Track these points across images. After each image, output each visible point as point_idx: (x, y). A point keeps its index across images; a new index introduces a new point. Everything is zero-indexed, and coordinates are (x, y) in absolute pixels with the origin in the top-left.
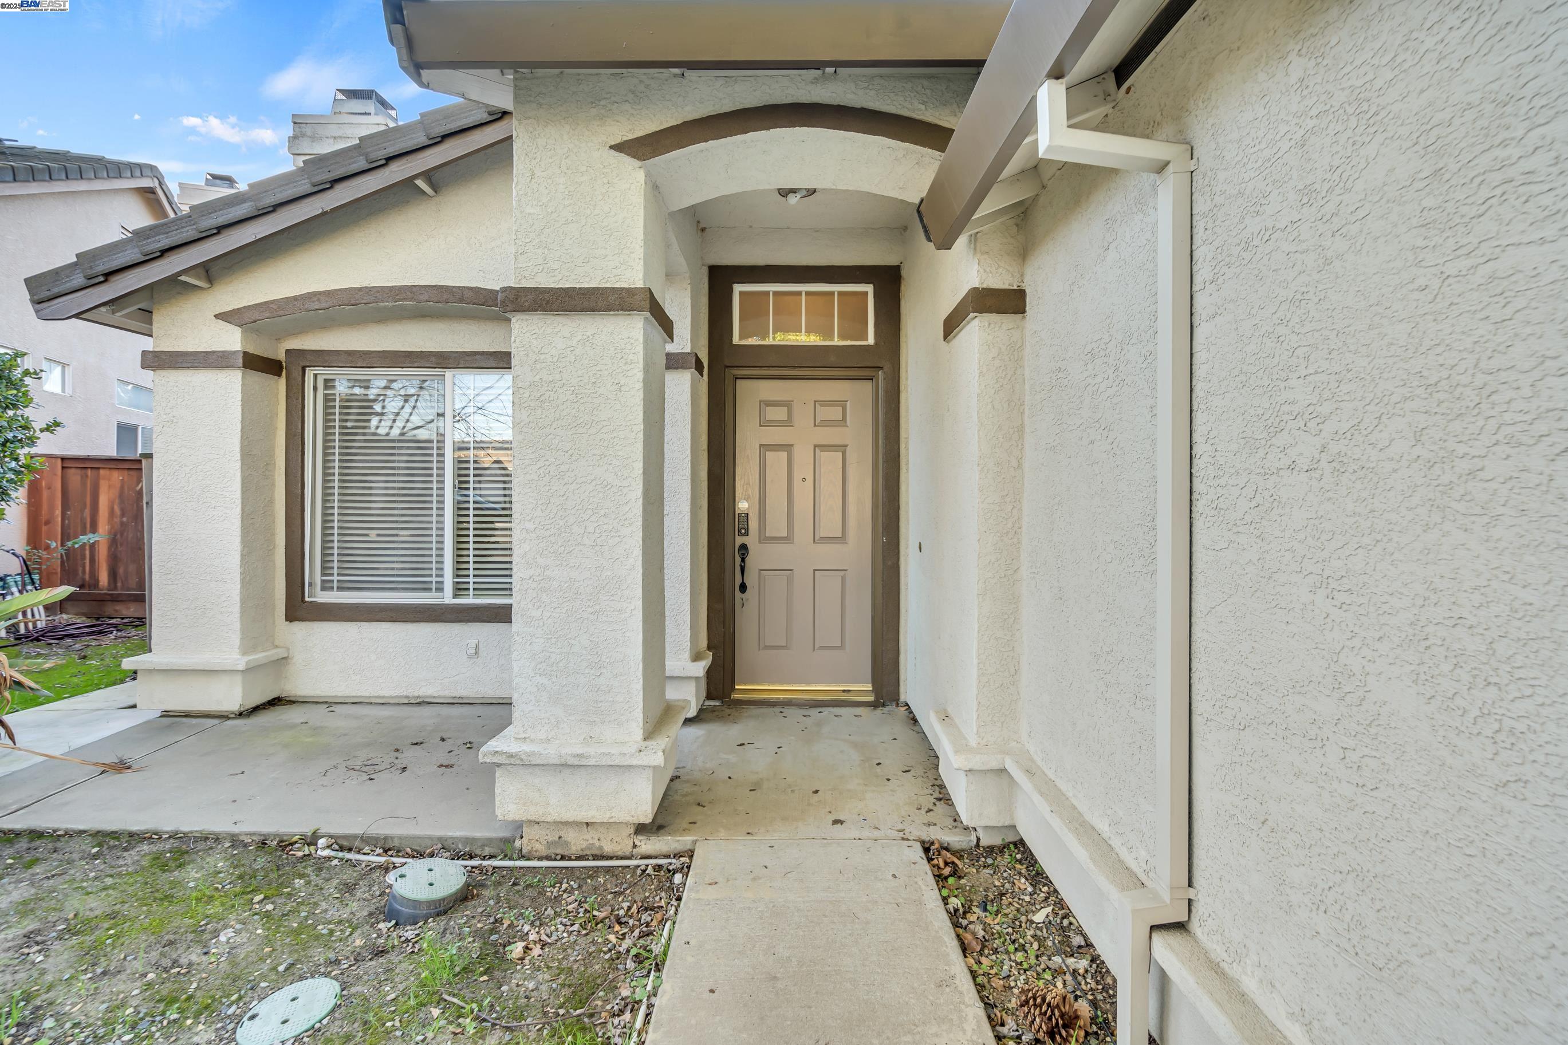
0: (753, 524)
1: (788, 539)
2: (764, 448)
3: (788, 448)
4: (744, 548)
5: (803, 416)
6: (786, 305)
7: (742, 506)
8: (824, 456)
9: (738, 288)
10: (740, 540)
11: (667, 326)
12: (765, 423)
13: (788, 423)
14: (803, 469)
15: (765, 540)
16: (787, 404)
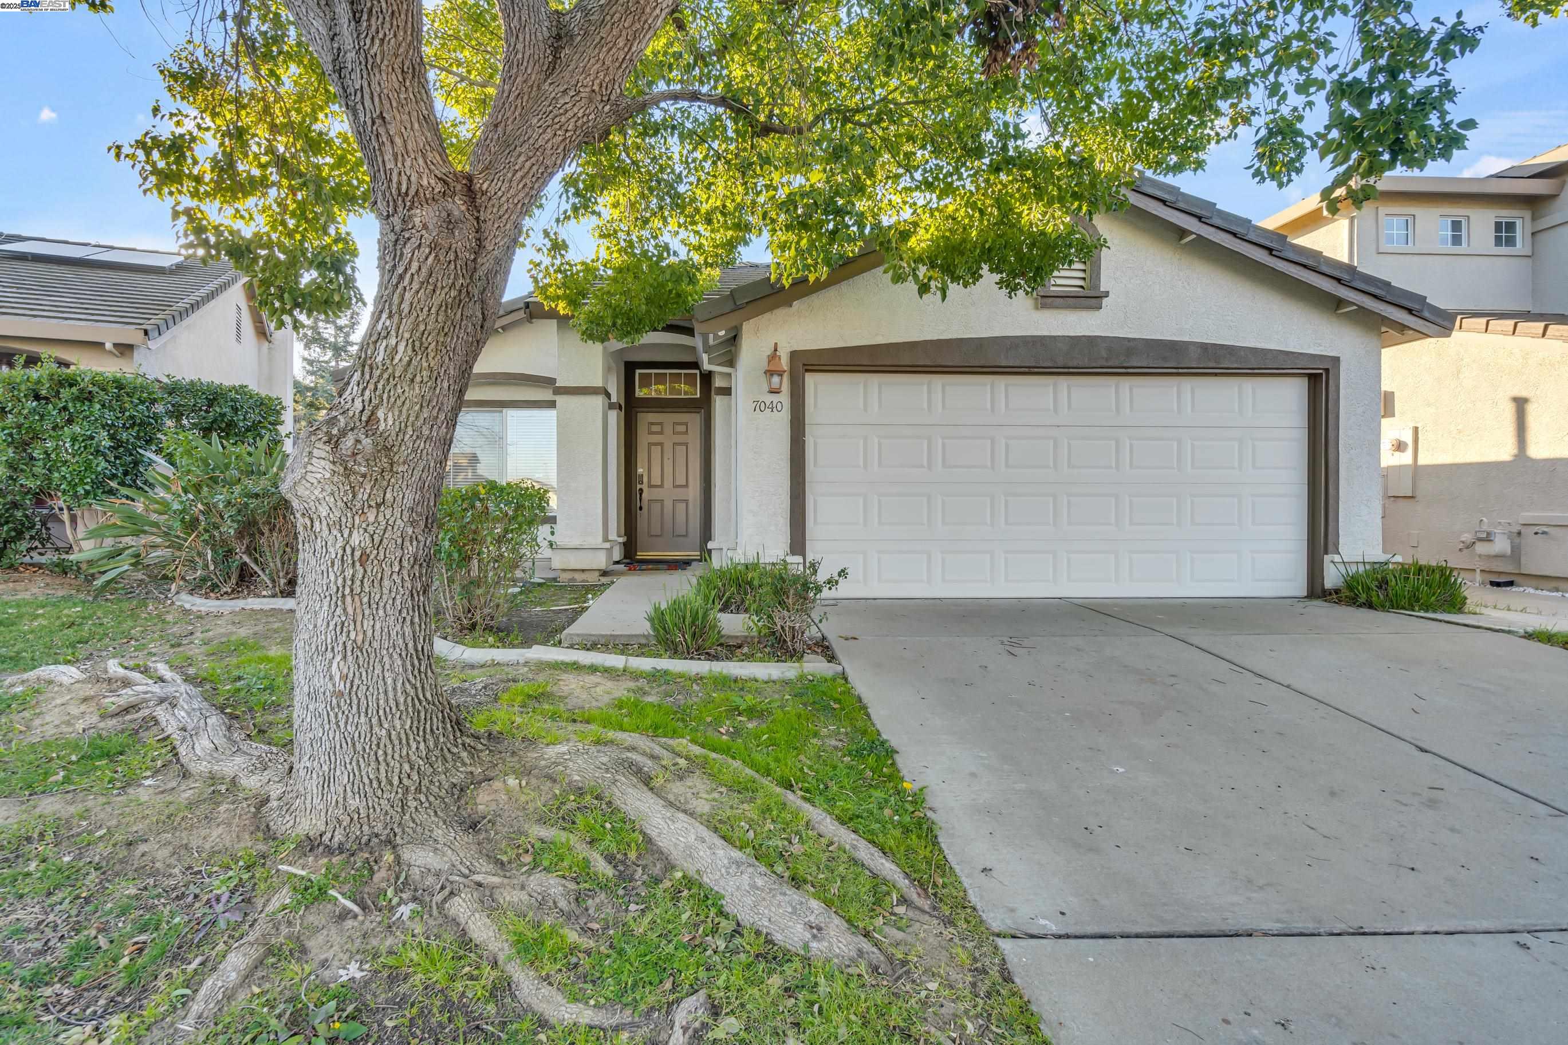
0: (645, 479)
1: (661, 486)
2: (650, 444)
3: (661, 444)
4: (641, 490)
5: (668, 429)
6: (660, 379)
7: (640, 471)
8: (677, 448)
9: (638, 371)
10: (639, 487)
11: (608, 395)
12: (651, 433)
13: (661, 433)
14: (668, 454)
15: (650, 486)
16: (661, 424)
